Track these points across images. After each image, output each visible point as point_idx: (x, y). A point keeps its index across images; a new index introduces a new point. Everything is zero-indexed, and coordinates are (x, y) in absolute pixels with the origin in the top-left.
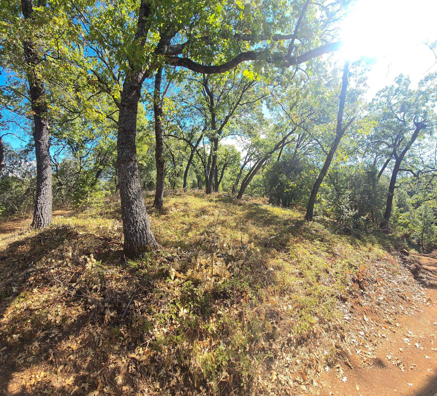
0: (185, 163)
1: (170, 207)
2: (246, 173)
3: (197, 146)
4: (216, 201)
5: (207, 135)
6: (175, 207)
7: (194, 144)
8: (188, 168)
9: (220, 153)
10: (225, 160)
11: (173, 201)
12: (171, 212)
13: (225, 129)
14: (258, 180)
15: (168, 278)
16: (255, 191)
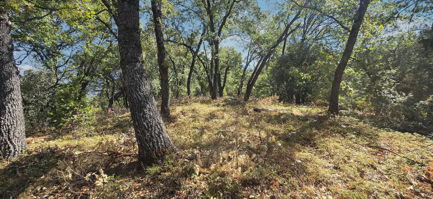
0: (187, 70)
1: (178, 115)
2: (250, 75)
3: (198, 51)
4: (223, 105)
5: (207, 39)
6: (182, 114)
7: (195, 50)
8: (190, 75)
9: (222, 56)
10: (227, 63)
11: (179, 109)
12: (179, 120)
13: (224, 30)
14: (263, 80)
15: (193, 174)
16: (262, 92)
